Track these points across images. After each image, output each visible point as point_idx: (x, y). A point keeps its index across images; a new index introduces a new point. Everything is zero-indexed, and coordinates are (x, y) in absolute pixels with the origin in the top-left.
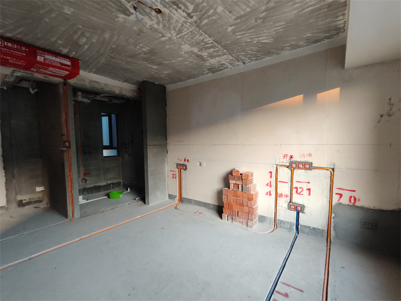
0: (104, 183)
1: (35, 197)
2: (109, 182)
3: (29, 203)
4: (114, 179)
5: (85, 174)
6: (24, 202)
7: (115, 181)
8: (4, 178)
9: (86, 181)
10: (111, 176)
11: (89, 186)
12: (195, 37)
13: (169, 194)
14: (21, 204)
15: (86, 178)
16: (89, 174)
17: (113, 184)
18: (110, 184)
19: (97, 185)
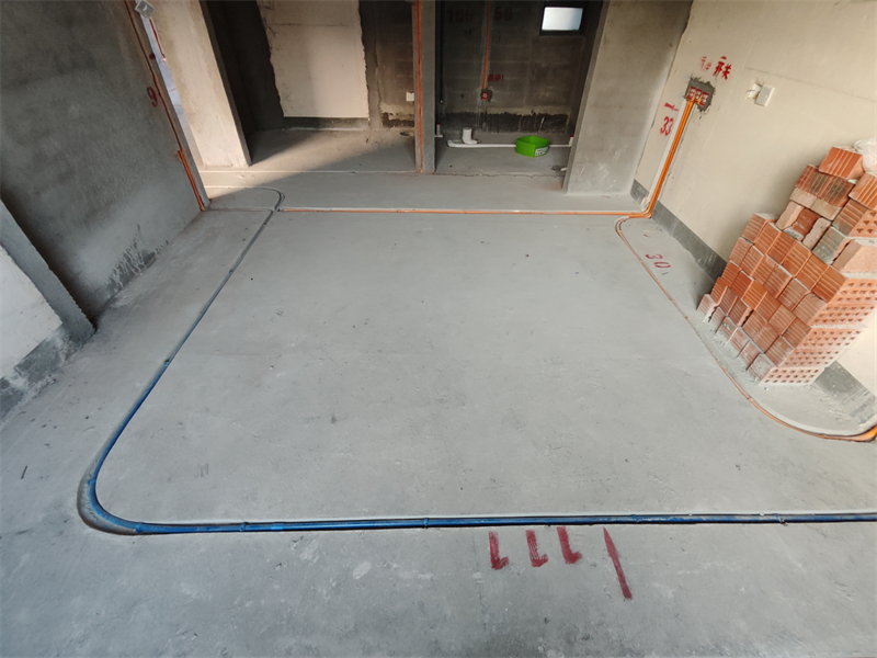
0: (525, 111)
1: (406, 111)
2: (539, 110)
3: (396, 123)
4: (554, 103)
5: (491, 78)
6: (390, 118)
7: (553, 111)
8: (364, 65)
9: (490, 95)
10: (548, 94)
11: (493, 111)
13: (635, 182)
14: (387, 121)
15: (491, 88)
16: (498, 78)
17: (547, 117)
18: (541, 116)
19: (512, 111)
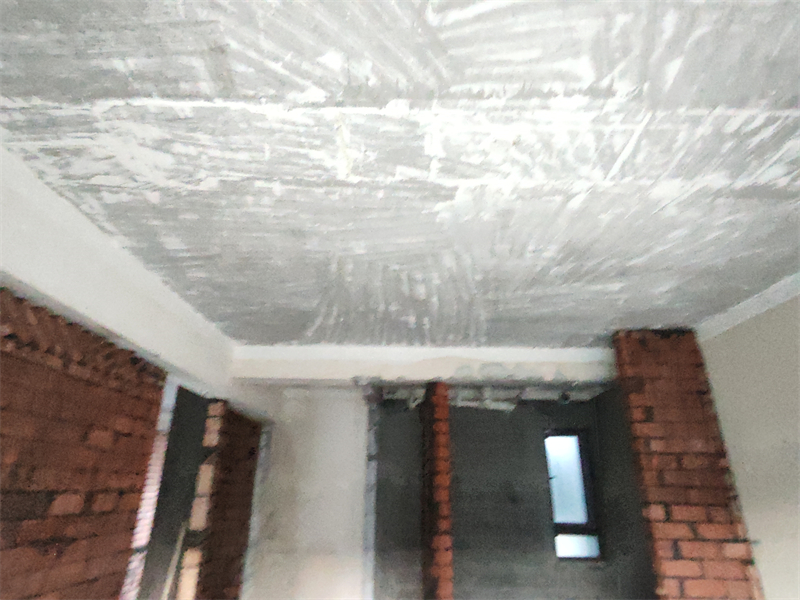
12: (673, 141)
